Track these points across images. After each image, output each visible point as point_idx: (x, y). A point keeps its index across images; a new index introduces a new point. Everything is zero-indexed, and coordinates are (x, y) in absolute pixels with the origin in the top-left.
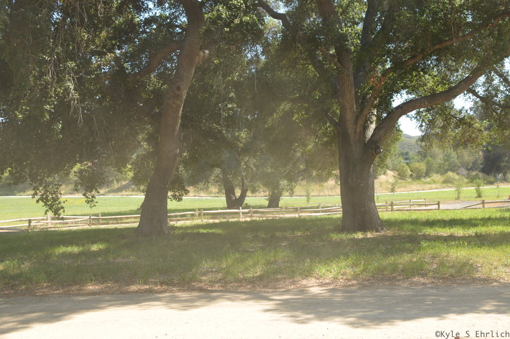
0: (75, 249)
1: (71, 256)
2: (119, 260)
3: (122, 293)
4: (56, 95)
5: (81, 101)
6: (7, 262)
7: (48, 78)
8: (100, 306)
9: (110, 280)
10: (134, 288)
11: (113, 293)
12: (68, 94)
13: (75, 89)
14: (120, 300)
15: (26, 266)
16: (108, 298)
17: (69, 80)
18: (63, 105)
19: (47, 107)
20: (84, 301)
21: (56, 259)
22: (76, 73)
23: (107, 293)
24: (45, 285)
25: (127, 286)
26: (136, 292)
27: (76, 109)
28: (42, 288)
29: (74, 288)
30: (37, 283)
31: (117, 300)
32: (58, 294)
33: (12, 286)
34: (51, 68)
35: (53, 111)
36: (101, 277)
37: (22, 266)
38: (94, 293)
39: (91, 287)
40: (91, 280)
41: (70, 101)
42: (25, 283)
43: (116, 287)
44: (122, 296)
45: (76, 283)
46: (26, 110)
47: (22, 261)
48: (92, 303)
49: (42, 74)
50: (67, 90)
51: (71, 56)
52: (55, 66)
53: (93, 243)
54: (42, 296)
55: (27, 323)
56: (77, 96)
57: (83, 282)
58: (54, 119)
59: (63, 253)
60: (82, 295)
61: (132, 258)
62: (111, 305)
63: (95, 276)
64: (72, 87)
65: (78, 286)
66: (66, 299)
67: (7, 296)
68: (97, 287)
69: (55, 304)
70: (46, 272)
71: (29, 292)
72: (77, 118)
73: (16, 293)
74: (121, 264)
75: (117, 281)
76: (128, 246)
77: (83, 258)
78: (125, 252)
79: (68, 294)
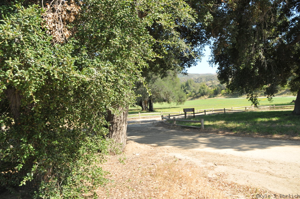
0: (266, 120)
1: (264, 122)
2: (287, 125)
3: (290, 140)
4: (255, 58)
5: (266, 59)
6: (241, 124)
7: (252, 52)
8: (281, 144)
9: (285, 134)
10: (296, 138)
11: (286, 140)
12: (260, 57)
13: (263, 55)
14: (290, 143)
15: (248, 125)
16: (284, 141)
17: (260, 51)
18: (258, 61)
19: (252, 64)
20: (274, 142)
21: (259, 123)
22: (263, 48)
23: (284, 139)
24: (257, 133)
25: (293, 137)
26: (298, 140)
27: (264, 63)
28: (256, 135)
29: (269, 136)
30: (253, 132)
31: (289, 143)
32: (262, 138)
33: (244, 133)
34: (253, 49)
35: (254, 65)
36: (281, 133)
37: (246, 125)
38: (275, 139)
39: (276, 136)
40: (276, 133)
41: (261, 60)
42: (248, 132)
43: (287, 137)
44: (290, 141)
45: (269, 134)
47: (246, 123)
48: (278, 142)
51: (260, 42)
52: (255, 47)
53: (274, 117)
54: (256, 138)
55: (253, 148)
56: (264, 57)
57: (272, 134)
58: (255, 67)
59: (261, 121)
60: (272, 139)
61: (293, 125)
62: (287, 145)
65: (270, 135)
66: (266, 140)
67: (243, 136)
68: (279, 136)
69: (262, 142)
70: (256, 129)
71: (251, 136)
72: (264, 67)
73: (246, 136)
74: (288, 127)
75: (287, 135)
76: (289, 119)
77: (270, 124)
78: (289, 122)
79: (266, 138)
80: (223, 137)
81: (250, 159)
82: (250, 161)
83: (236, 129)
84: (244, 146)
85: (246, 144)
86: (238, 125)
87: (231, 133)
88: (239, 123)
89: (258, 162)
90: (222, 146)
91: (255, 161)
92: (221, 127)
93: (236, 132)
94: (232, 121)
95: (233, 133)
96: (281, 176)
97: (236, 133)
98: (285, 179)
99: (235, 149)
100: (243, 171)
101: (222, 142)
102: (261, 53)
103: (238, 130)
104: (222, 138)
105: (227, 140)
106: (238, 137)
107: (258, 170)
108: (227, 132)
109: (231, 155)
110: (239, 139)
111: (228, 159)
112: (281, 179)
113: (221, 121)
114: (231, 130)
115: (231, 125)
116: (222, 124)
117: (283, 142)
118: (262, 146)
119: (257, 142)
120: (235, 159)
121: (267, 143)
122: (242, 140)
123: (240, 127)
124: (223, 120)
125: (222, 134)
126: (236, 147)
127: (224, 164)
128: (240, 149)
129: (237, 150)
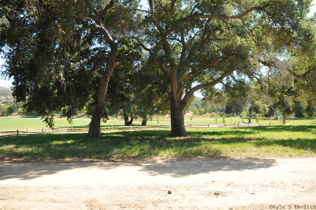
0: (61, 142)
1: (59, 145)
2: (79, 148)
3: (80, 162)
4: (55, 79)
5: (66, 81)
6: (33, 148)
7: (53, 72)
8: (71, 168)
9: (76, 157)
10: (85, 160)
11: (77, 162)
12: (60, 78)
13: (63, 76)
14: (80, 165)
15: (41, 149)
16: (74, 164)
17: (61, 73)
18: (58, 83)
19: (51, 84)
20: (64, 165)
21: (53, 147)
22: (64, 70)
23: (74, 162)
24: (49, 158)
25: (83, 159)
26: (86, 162)
27: (63, 85)
28: (47, 159)
29: (61, 159)
30: (45, 157)
31: (78, 165)
32: (54, 162)
33: (35, 158)
34: (53, 68)
35: (54, 85)
36: (72, 155)
37: (39, 149)
38: (69, 162)
39: (67, 159)
40: (68, 157)
41: (61, 81)
42: (40, 157)
43: (78, 159)
44: (80, 163)
45: (61, 158)
46: (43, 84)
47: (39, 147)
48: (68, 166)
49: (50, 70)
50: (60, 77)
51: (62, 63)
52: (55, 67)
53: (69, 139)
54: (48, 162)
55: (41, 174)
56: (64, 79)
57: (64, 157)
58: (54, 88)
59: (56, 144)
60: (64, 163)
61: (85, 147)
62: (76, 167)
63: (69, 155)
64: (62, 76)
65: (62, 159)
66: (57, 164)
67: (33, 162)
68: (70, 159)
69: (53, 166)
70: (49, 153)
71: (42, 161)
72: (64, 88)
73: (37, 161)
74: (80, 150)
75: (78, 157)
76: (83, 141)
77: (65, 146)
78: (82, 144)
79: (58, 162)
80: (9, 164)
81: (35, 187)
82: (35, 190)
83: (26, 154)
84: (32, 173)
85: (34, 171)
86: (30, 149)
87: (20, 160)
88: (31, 147)
89: (43, 190)
90: (5, 175)
91: (41, 189)
92: (9, 153)
93: (26, 157)
94: (23, 145)
95: (22, 159)
96: (64, 201)
97: (26, 159)
98: (67, 204)
99: (20, 178)
100: (25, 203)
101: (6, 171)
102: (61, 74)
103: (29, 155)
104: (8, 166)
105: (13, 168)
106: (27, 164)
107: (41, 199)
108: (15, 158)
109: (14, 186)
110: (28, 165)
111: (9, 191)
112: (63, 204)
113: (11, 146)
114: (21, 155)
115: (21, 149)
116: (12, 148)
117: (73, 165)
118: (51, 172)
119: (47, 167)
120: (18, 190)
121: (57, 167)
122: (30, 166)
123: (31, 151)
124: (13, 144)
125: (8, 161)
126: (22, 175)
127: (3, 198)
128: (26, 178)
129: (22, 178)
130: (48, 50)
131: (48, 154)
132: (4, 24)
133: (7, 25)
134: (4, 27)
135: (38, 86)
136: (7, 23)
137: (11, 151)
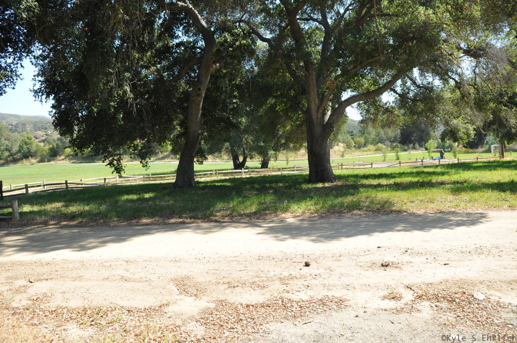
0: (135, 197)
1: (132, 201)
2: (163, 203)
3: (165, 224)
4: (118, 96)
5: (135, 99)
6: (91, 205)
7: (112, 84)
8: (151, 232)
9: (157, 216)
10: (173, 221)
11: (159, 224)
12: (126, 95)
13: (130, 91)
14: (164, 228)
15: (103, 208)
16: (156, 227)
17: (126, 85)
18: (123, 102)
19: (112, 104)
20: (140, 229)
21: (122, 203)
22: (131, 80)
23: (155, 224)
24: (116, 219)
25: (169, 219)
26: (174, 223)
27: (132, 105)
28: (114, 221)
29: (134, 221)
30: (111, 218)
31: (161, 229)
32: (124, 225)
33: (95, 220)
34: (114, 78)
35: (116, 106)
36: (151, 214)
37: (101, 208)
38: (147, 224)
39: (145, 221)
40: (145, 216)
41: (127, 99)
42: (103, 219)
43: (161, 220)
44: (165, 226)
45: (135, 218)
46: (99, 106)
47: (100, 204)
48: (146, 230)
49: (108, 82)
50: (125, 92)
51: (127, 70)
52: (117, 76)
53: (146, 192)
54: (114, 226)
55: (105, 242)
56: (132, 96)
57: (139, 217)
58: (117, 111)
60: (139, 225)
61: (171, 202)
62: (158, 232)
63: (147, 214)
64: (128, 90)
65: (137, 220)
66: (129, 228)
67: (92, 226)
68: (149, 221)
69: (122, 231)
70: (116, 211)
71: (106, 224)
72: (133, 110)
73: (97, 225)
74: (164, 206)
75: (161, 217)
76: (168, 194)
77: (140, 202)
78: (167, 198)
79: (130, 225)
80: (56, 230)
81: (97, 261)
82: (97, 265)
83: (82, 214)
84: (92, 241)
85: (94, 239)
86: (87, 208)
87: (71, 223)
88: (88, 204)
89: (109, 265)
90: (49, 246)
91: (105, 264)
92: (55, 214)
93: (80, 220)
94: (76, 203)
95: (75, 223)
96: (142, 280)
97: (81, 222)
98: (147, 283)
99: (73, 249)
100: (82, 284)
101: (51, 240)
102: (128, 88)
103: (85, 216)
104: (53, 232)
105: (62, 235)
106: (83, 229)
107: (106, 277)
108: (64, 221)
109: (65, 261)
110: (85, 230)
111: (57, 267)
112: (140, 284)
113: (57, 204)
114: (73, 217)
115: (74, 209)
116: (59, 208)
117: (154, 229)
118: (121, 238)
119: (114, 232)
120: (71, 266)
121: (129, 232)
122: (88, 232)
123: (88, 211)
124: (60, 201)
125: (55, 226)
126: (75, 245)
127: (47, 277)
128: (83, 248)
129: (77, 249)
130: (103, 48)
131: (114, 213)
132: (30, 7)
133: (34, 9)
134: (31, 11)
135: (93, 109)
136: (35, 5)
137: (58, 212)
